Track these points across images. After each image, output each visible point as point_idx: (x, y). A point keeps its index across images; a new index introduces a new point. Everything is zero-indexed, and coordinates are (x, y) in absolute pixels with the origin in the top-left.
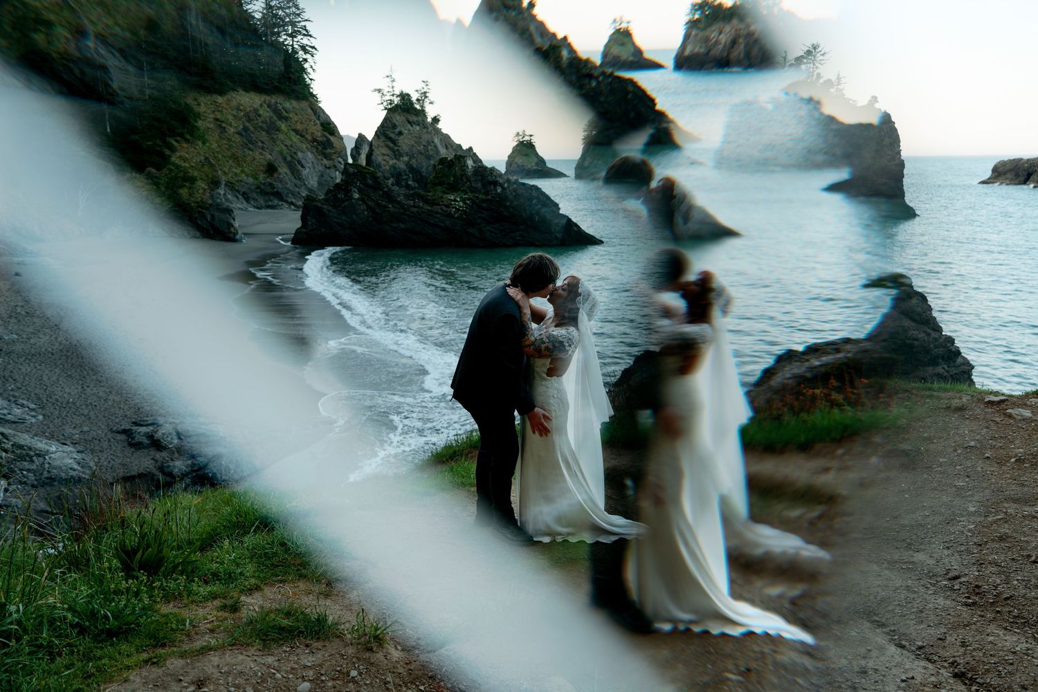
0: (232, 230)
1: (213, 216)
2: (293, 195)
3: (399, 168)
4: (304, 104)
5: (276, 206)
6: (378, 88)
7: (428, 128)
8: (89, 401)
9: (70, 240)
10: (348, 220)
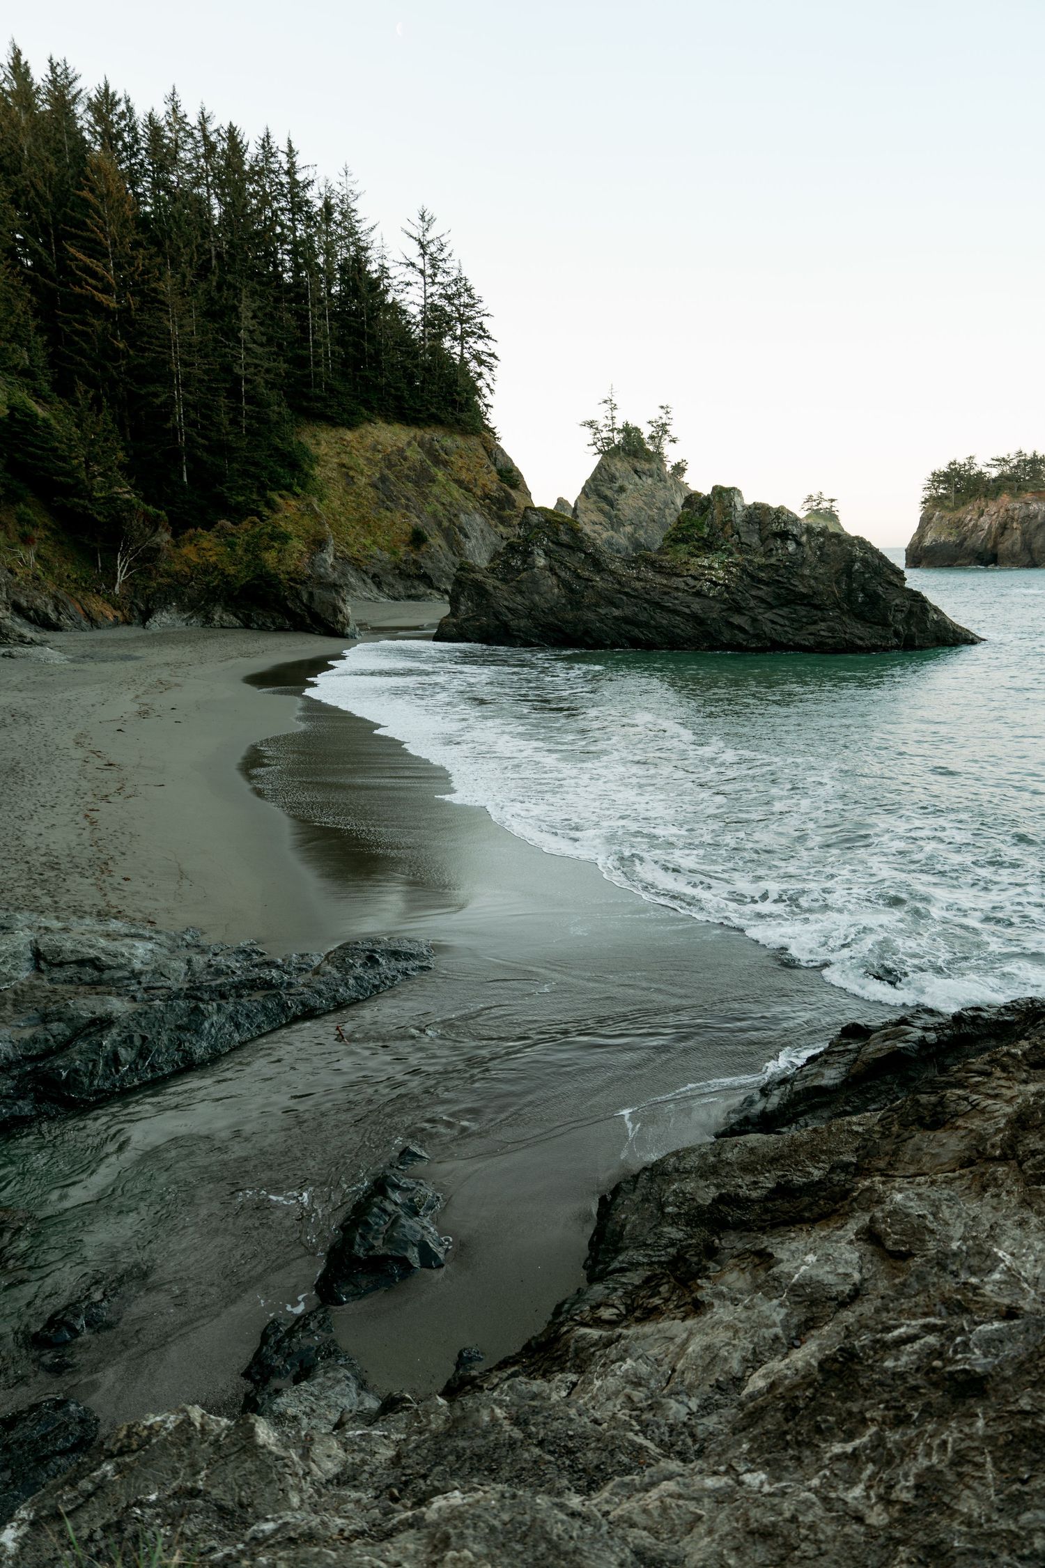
0: (340, 618)
1: (311, 595)
2: (449, 579)
3: (618, 544)
4: (474, 441)
5: (422, 595)
6: (589, 419)
7: (665, 482)
9: (98, 628)
10: (527, 603)
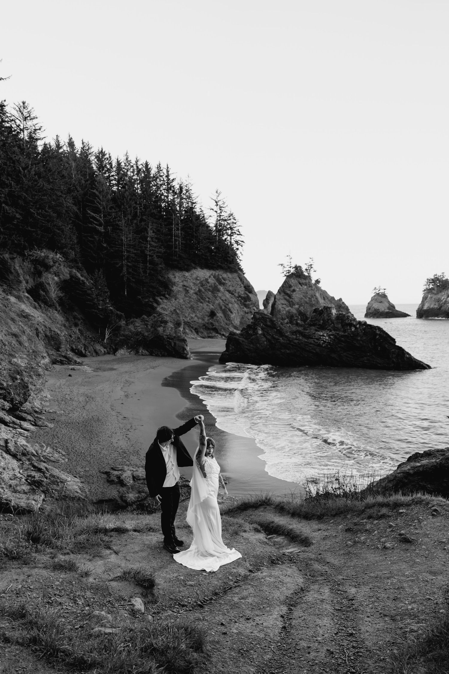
0: (185, 352)
1: (175, 343)
2: (224, 329)
3: (292, 312)
4: (235, 275)
5: (214, 336)
6: (281, 263)
7: (312, 287)
8: (92, 453)
9: (99, 355)
10: (254, 347)
